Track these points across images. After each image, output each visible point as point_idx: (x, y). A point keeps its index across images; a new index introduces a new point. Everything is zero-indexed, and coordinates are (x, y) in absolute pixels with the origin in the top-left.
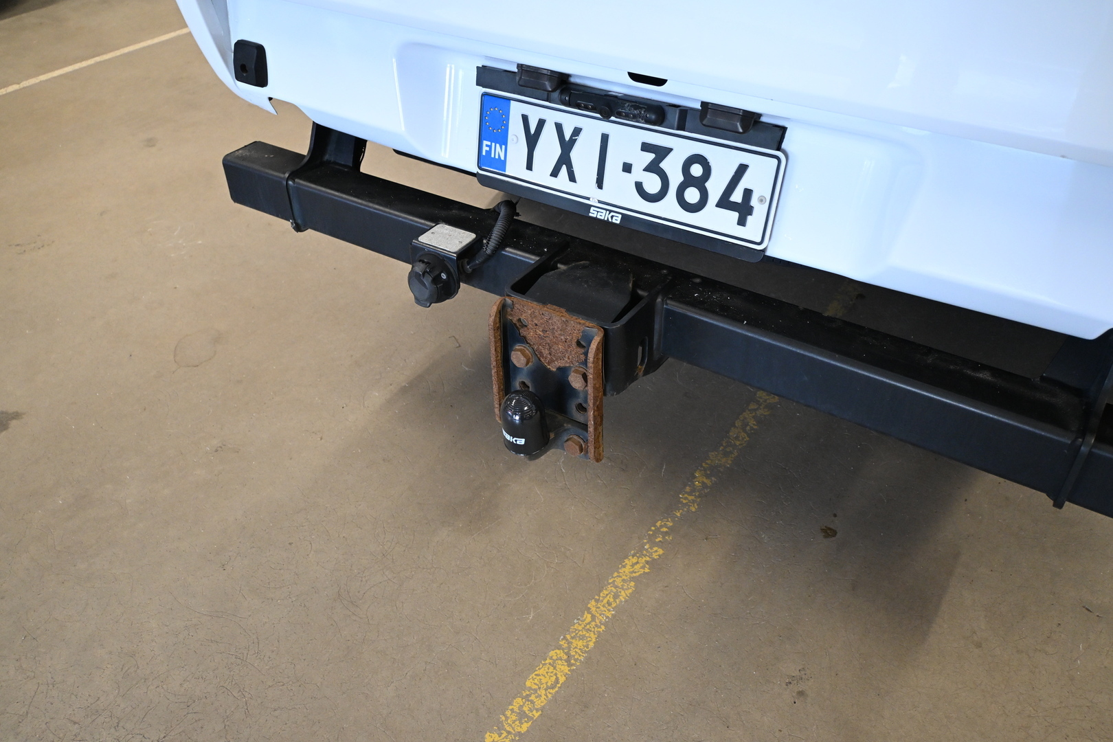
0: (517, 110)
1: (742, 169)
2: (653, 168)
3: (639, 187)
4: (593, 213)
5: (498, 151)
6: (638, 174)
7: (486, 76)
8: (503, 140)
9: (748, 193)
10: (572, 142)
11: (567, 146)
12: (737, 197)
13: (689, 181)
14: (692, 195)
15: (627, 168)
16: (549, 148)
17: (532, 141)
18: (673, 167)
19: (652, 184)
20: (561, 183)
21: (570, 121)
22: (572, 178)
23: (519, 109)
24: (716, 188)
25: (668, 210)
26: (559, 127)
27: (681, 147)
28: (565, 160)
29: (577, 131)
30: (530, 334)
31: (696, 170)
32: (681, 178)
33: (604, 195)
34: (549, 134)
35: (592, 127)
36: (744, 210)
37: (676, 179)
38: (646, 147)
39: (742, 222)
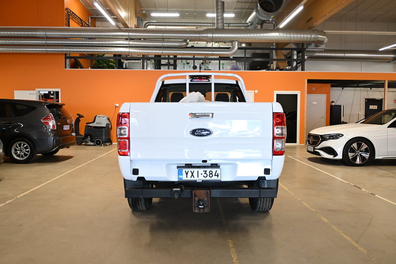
1: (216, 171)
2: (205, 173)
3: (204, 176)
4: (197, 181)
5: (181, 177)
7: (178, 167)
8: (182, 175)
9: (218, 174)
10: (193, 173)
11: (192, 173)
12: (216, 174)
13: (210, 174)
14: (211, 175)
15: (202, 174)
16: (189, 174)
17: (187, 174)
18: (208, 173)
19: (205, 175)
20: (192, 179)
21: (192, 170)
22: (194, 177)
23: (184, 170)
24: (214, 174)
25: (208, 178)
26: (191, 171)
27: (208, 170)
28: (192, 175)
29: (194, 171)
30: (198, 195)
31: (211, 172)
32: (209, 174)
33: (199, 178)
35: (196, 170)
36: (218, 176)
37: (208, 174)
38: (204, 171)
39: (218, 177)
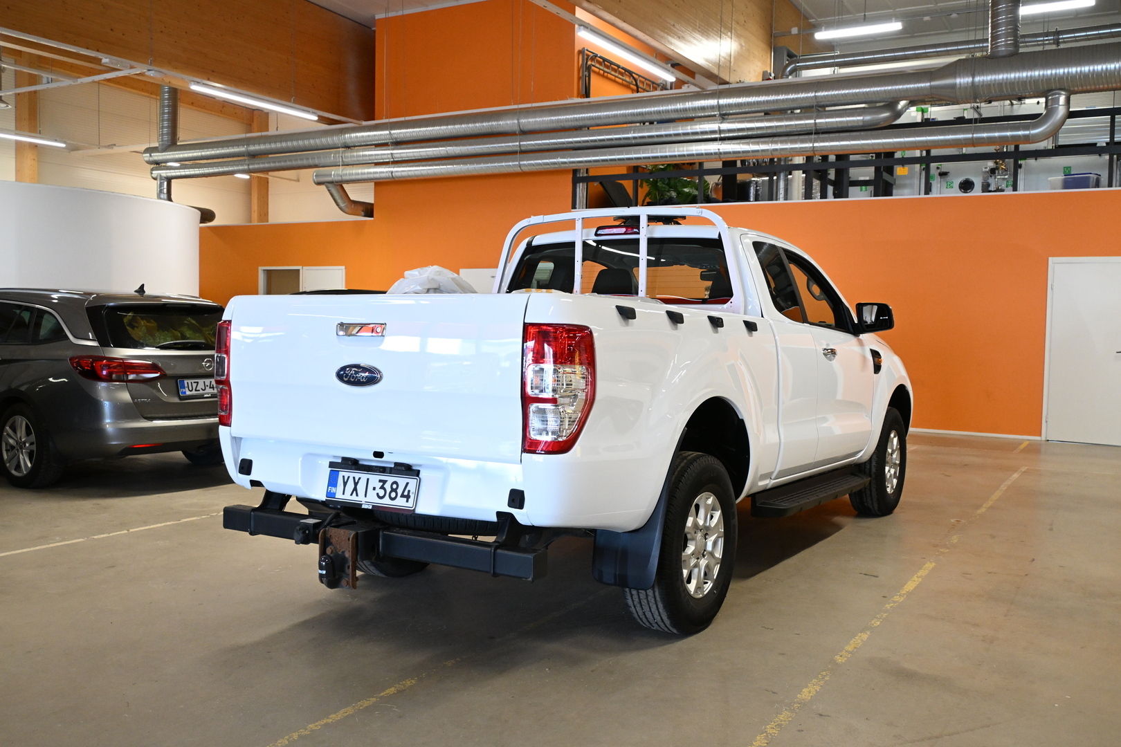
0: (341, 474)
1: (407, 484)
2: (382, 487)
3: (378, 494)
4: (363, 507)
5: (333, 490)
6: (378, 490)
7: (332, 465)
8: (335, 486)
9: (409, 491)
10: (358, 482)
11: (356, 484)
12: (406, 493)
13: (393, 490)
14: (393, 495)
15: (374, 489)
16: (350, 485)
17: (345, 484)
18: (388, 486)
19: (382, 493)
20: (354, 497)
21: (357, 476)
22: (357, 495)
23: (343, 474)
24: (400, 491)
25: (386, 501)
26: (354, 478)
27: (390, 479)
28: (355, 489)
29: (360, 479)
30: (333, 541)
31: (395, 486)
32: (390, 490)
33: (367, 499)
34: (351, 481)
35: (364, 476)
36: (408, 497)
37: (389, 490)
38: (380, 481)
39: (407, 501)
